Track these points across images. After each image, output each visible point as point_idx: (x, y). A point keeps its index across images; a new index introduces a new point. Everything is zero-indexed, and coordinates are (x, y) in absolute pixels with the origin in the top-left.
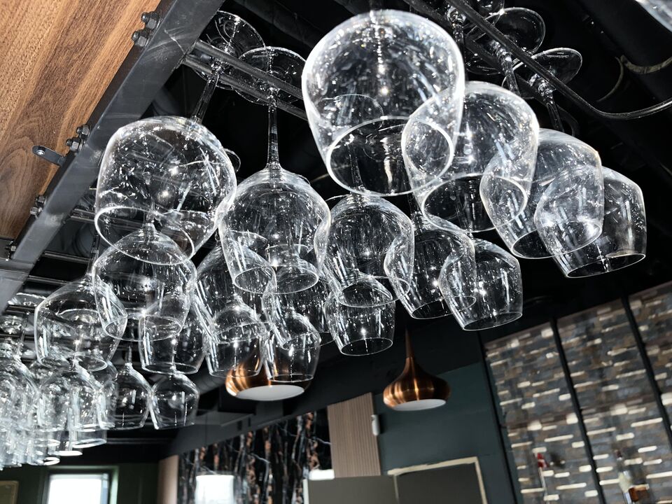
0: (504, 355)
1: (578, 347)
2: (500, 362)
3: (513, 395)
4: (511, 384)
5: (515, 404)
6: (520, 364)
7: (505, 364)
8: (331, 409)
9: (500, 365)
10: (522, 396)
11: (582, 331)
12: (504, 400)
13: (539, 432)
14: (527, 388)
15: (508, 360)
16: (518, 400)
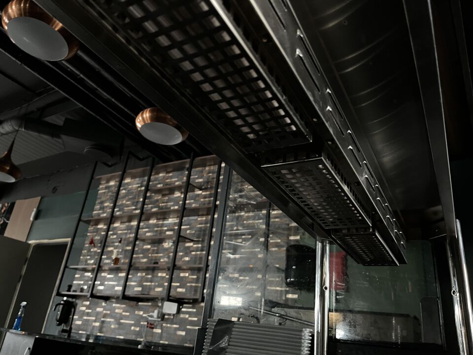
0: (106, 188)
1: (135, 189)
2: (104, 191)
3: (101, 209)
4: (102, 203)
5: (99, 213)
6: (110, 194)
7: (105, 193)
8: (18, 203)
9: (103, 193)
10: (103, 210)
11: (140, 182)
12: (96, 211)
13: (101, 228)
14: (107, 206)
15: (107, 190)
16: (101, 212)
